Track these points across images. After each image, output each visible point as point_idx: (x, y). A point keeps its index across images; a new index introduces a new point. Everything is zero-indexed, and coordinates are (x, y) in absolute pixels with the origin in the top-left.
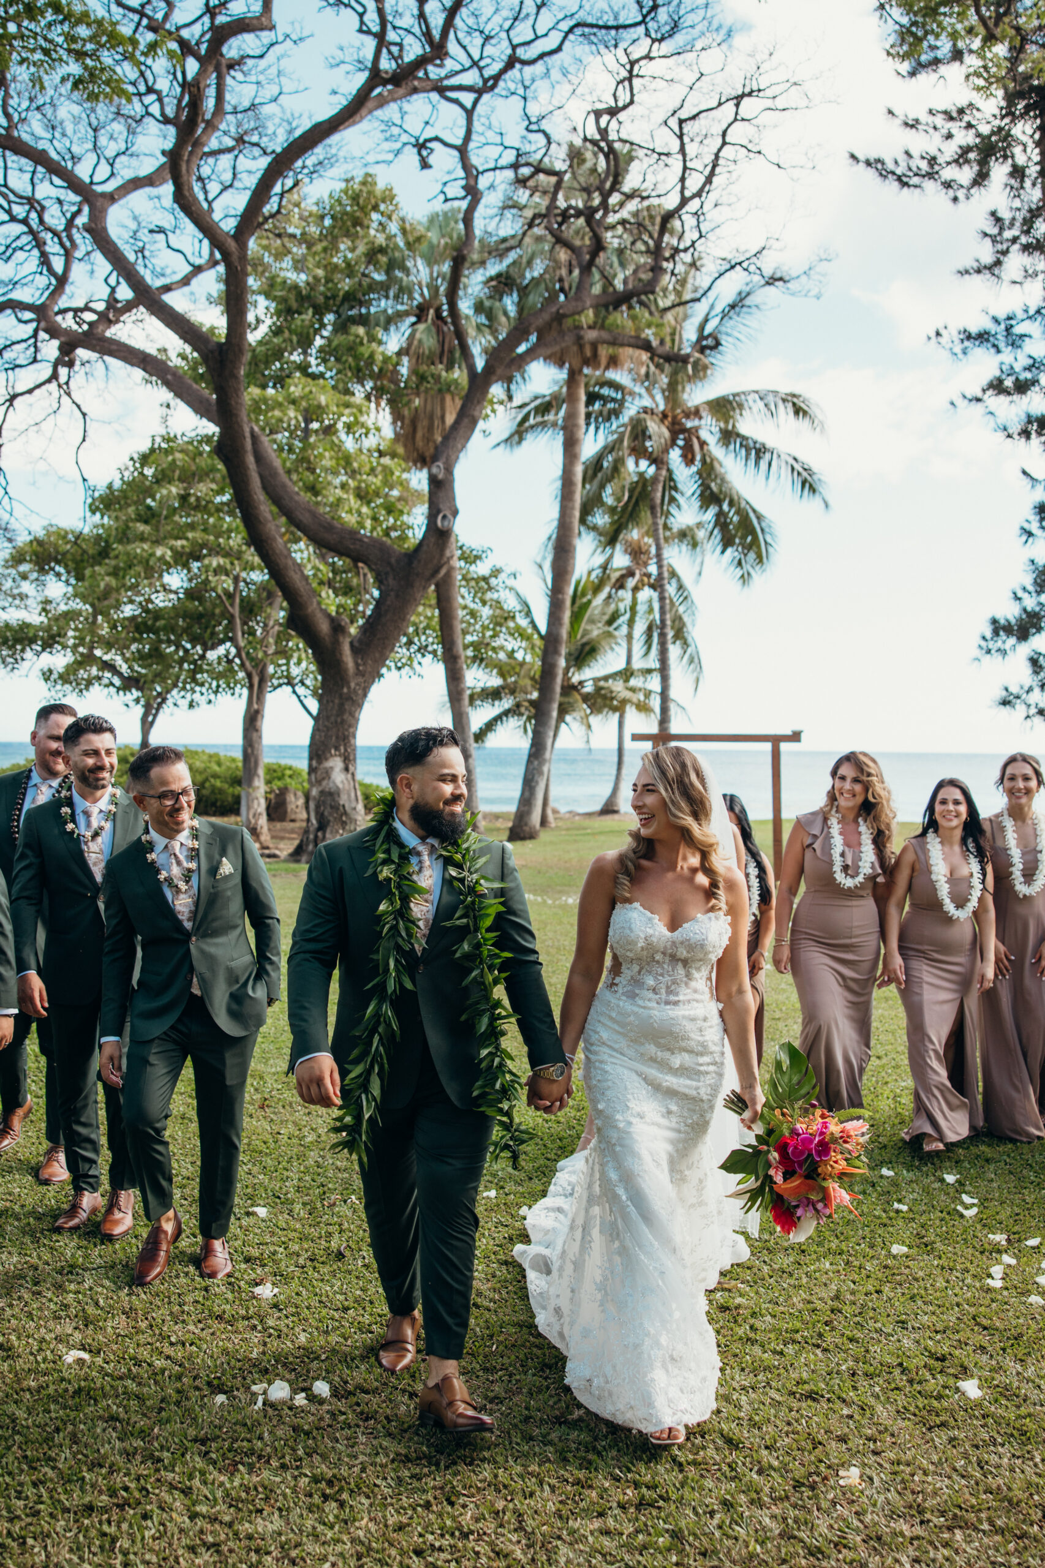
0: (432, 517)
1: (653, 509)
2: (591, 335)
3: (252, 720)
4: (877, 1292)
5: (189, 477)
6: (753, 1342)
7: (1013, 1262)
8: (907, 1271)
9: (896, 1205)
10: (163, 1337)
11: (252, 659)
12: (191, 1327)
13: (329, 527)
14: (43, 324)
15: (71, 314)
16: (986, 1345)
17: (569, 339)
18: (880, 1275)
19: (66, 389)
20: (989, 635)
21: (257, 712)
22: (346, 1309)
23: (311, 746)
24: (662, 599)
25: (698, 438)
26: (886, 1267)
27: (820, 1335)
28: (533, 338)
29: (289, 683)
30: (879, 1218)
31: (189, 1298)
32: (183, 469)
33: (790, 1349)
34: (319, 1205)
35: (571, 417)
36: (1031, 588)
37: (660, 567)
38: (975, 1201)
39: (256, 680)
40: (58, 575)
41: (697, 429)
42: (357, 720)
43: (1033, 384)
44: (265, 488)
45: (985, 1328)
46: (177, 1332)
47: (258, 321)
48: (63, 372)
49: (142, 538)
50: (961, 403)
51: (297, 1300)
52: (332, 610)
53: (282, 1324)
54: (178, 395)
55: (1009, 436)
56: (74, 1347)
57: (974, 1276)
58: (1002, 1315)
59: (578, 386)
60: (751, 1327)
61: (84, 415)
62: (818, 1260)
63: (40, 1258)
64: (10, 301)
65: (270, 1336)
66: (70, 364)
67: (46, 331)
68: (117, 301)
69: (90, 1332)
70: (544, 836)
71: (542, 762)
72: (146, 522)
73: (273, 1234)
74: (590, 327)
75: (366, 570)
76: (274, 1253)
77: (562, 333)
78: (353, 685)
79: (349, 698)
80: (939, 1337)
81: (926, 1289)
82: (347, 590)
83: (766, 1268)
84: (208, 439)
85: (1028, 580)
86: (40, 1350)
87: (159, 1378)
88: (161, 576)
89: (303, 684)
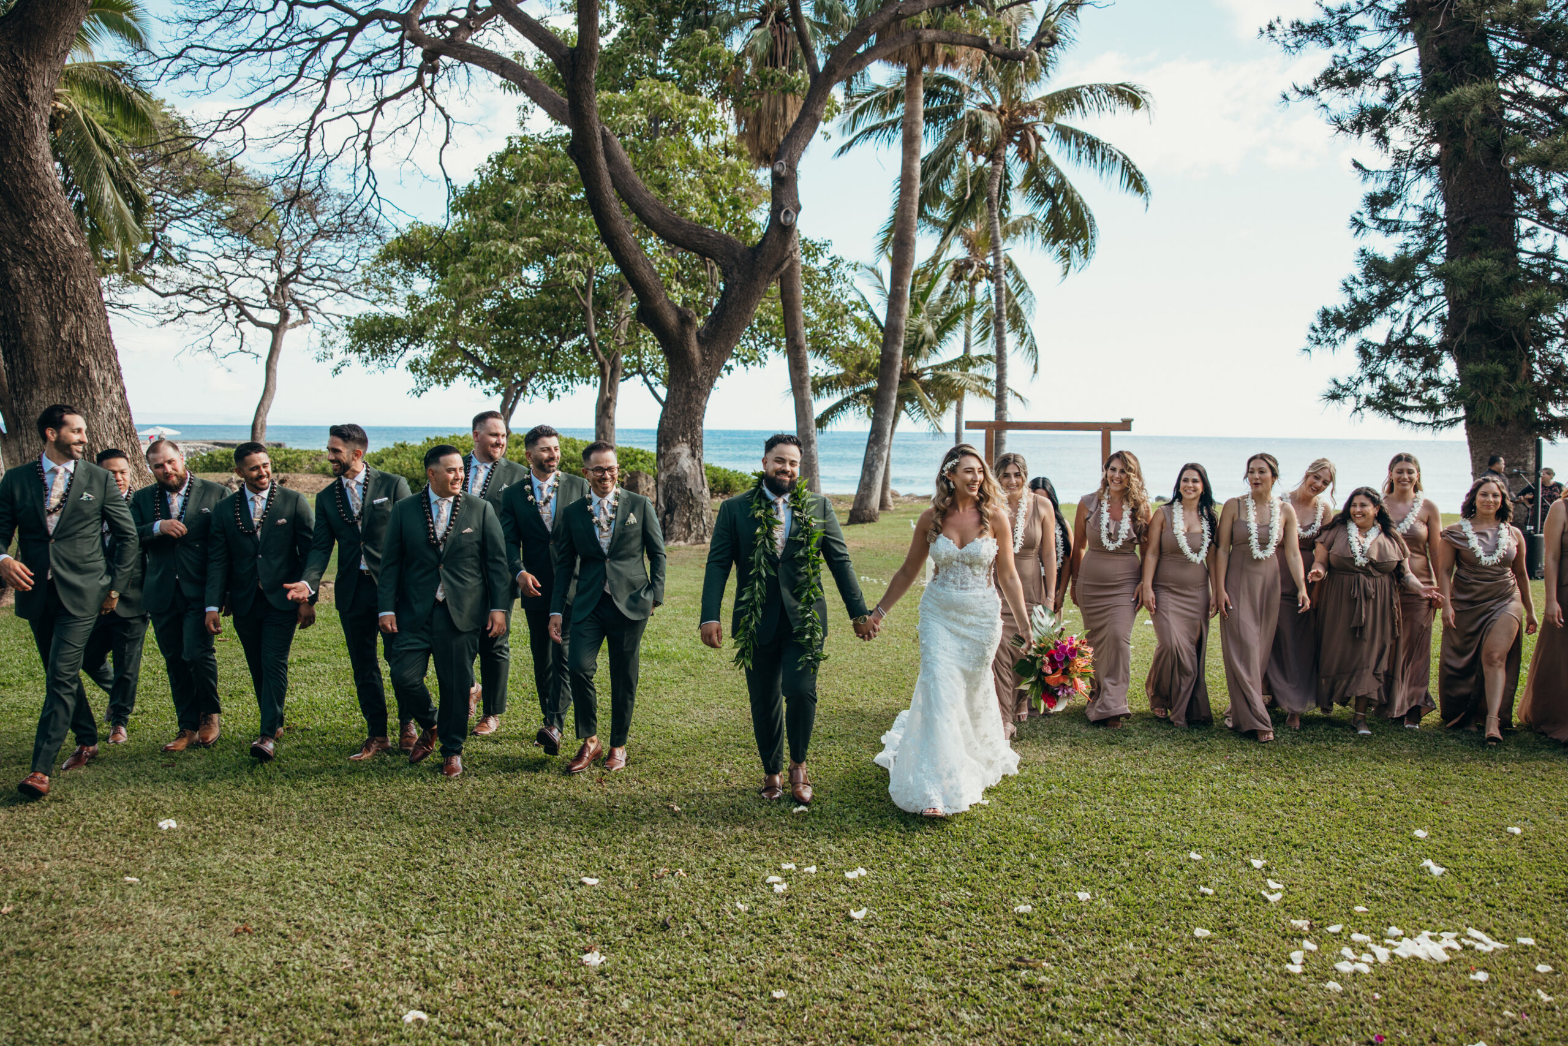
0: (775, 212)
1: (990, 202)
2: (930, 34)
3: (605, 408)
4: (1178, 974)
5: (542, 177)
6: (1054, 1020)
7: (1313, 947)
8: (1208, 954)
9: (1202, 889)
10: (497, 1000)
11: (604, 349)
12: (523, 992)
13: (678, 224)
14: (407, 33)
15: (434, 23)
16: (1282, 1029)
17: (908, 40)
18: (1182, 958)
19: (430, 93)
20: (1318, 326)
21: (610, 400)
22: (668, 978)
23: (660, 432)
24: (998, 290)
25: (1034, 134)
26: (1188, 949)
27: (1120, 1015)
28: (873, 39)
29: (639, 371)
30: (1185, 900)
31: (521, 964)
32: (537, 170)
33: (1090, 1028)
34: (648, 876)
35: (910, 113)
36: (1360, 279)
37: (997, 259)
38: (1281, 886)
39: (608, 370)
40: (423, 271)
41: (1033, 125)
42: (704, 408)
43: (1366, 76)
44: (615, 185)
45: (1282, 1013)
46: (509, 995)
47: (611, 26)
48: (428, 78)
49: (497, 236)
50: (1294, 96)
51: (622, 968)
52: (679, 302)
53: (607, 991)
54: (535, 99)
55: (1342, 128)
56: (414, 1007)
57: (1275, 961)
58: (1299, 1000)
59: (917, 85)
60: (1053, 1005)
61: (447, 118)
62: (1122, 941)
63: (386, 922)
64: (378, 10)
65: (596, 1001)
66: (434, 70)
67: (411, 39)
68: (477, 9)
69: (429, 993)
70: (883, 519)
71: (881, 449)
72: (503, 220)
73: (603, 904)
74: (928, 27)
75: (713, 264)
76: (604, 922)
77: (900, 34)
78: (699, 374)
79: (696, 387)
80: (1235, 1020)
81: (1226, 972)
82: (695, 283)
83: (1071, 948)
84: (561, 140)
85: (1357, 271)
86: (383, 1009)
87: (491, 1038)
88: (520, 271)
89: (654, 373)
